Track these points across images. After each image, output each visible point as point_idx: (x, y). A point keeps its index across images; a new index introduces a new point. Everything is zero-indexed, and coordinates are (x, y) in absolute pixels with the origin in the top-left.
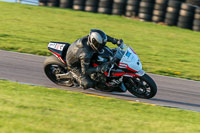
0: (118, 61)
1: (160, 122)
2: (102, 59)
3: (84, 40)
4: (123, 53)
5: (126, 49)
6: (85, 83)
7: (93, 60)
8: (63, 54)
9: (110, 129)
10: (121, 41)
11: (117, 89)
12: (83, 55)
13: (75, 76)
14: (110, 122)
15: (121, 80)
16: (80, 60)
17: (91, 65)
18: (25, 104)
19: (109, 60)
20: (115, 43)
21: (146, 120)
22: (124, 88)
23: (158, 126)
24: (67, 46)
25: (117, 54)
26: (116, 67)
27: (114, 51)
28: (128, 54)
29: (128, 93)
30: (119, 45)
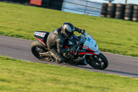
0: (82, 44)
2: (71, 43)
4: (86, 39)
5: (88, 36)
6: (60, 59)
7: (65, 44)
10: (84, 31)
11: (81, 64)
12: (58, 40)
13: (52, 54)
15: (84, 57)
17: (64, 47)
18: (90, 85)
19: (76, 43)
20: (80, 32)
22: (86, 63)
24: (48, 34)
25: (81, 40)
26: (81, 49)
27: (79, 37)
28: (89, 40)
29: (88, 66)
30: (83, 34)
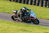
0: (29, 15)
1: (14, 26)
3: (21, 10)
5: (32, 12)
7: (23, 15)
8: (16, 13)
9: (2, 28)
11: (29, 22)
13: (19, 19)
14: (1, 26)
15: (30, 20)
16: (20, 15)
17: (23, 16)
19: (27, 15)
20: (29, 10)
21: (10, 26)
22: (31, 22)
23: (13, 27)
24: (17, 11)
25: (29, 13)
26: (29, 17)
